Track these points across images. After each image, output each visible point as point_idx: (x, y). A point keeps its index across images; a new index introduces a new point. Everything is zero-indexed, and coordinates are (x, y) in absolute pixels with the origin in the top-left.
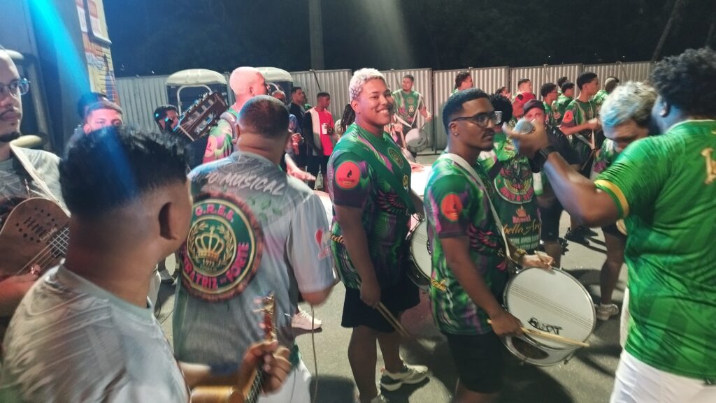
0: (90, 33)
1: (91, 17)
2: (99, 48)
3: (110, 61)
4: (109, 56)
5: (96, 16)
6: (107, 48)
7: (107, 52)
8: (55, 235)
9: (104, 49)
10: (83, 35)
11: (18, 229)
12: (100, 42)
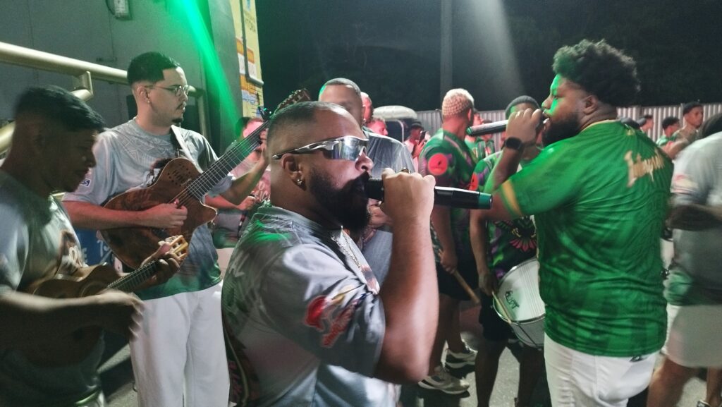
0: (247, 75)
1: (249, 63)
2: (253, 87)
3: (261, 98)
4: (261, 94)
5: (253, 62)
6: (260, 88)
7: (260, 91)
8: (190, 183)
9: (257, 89)
10: (242, 76)
11: (168, 177)
12: (254, 83)
